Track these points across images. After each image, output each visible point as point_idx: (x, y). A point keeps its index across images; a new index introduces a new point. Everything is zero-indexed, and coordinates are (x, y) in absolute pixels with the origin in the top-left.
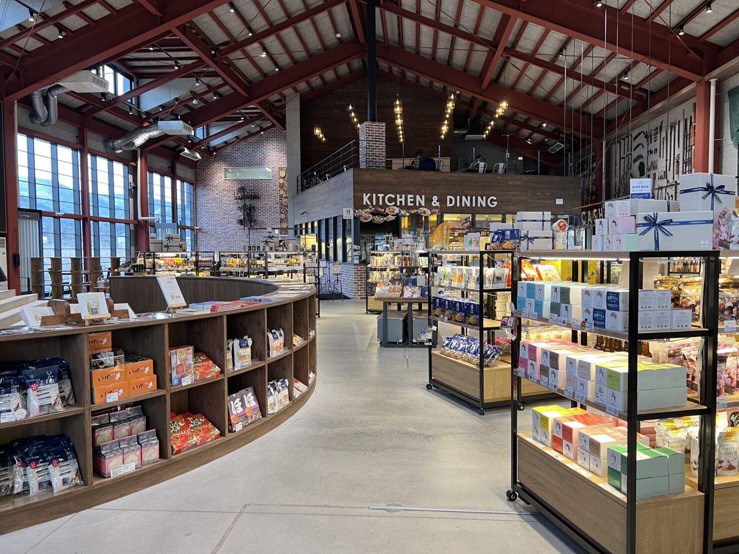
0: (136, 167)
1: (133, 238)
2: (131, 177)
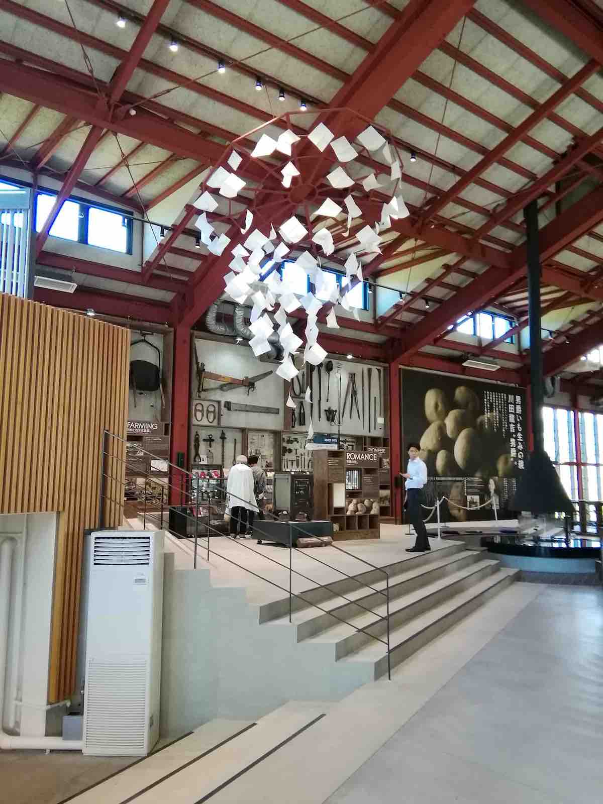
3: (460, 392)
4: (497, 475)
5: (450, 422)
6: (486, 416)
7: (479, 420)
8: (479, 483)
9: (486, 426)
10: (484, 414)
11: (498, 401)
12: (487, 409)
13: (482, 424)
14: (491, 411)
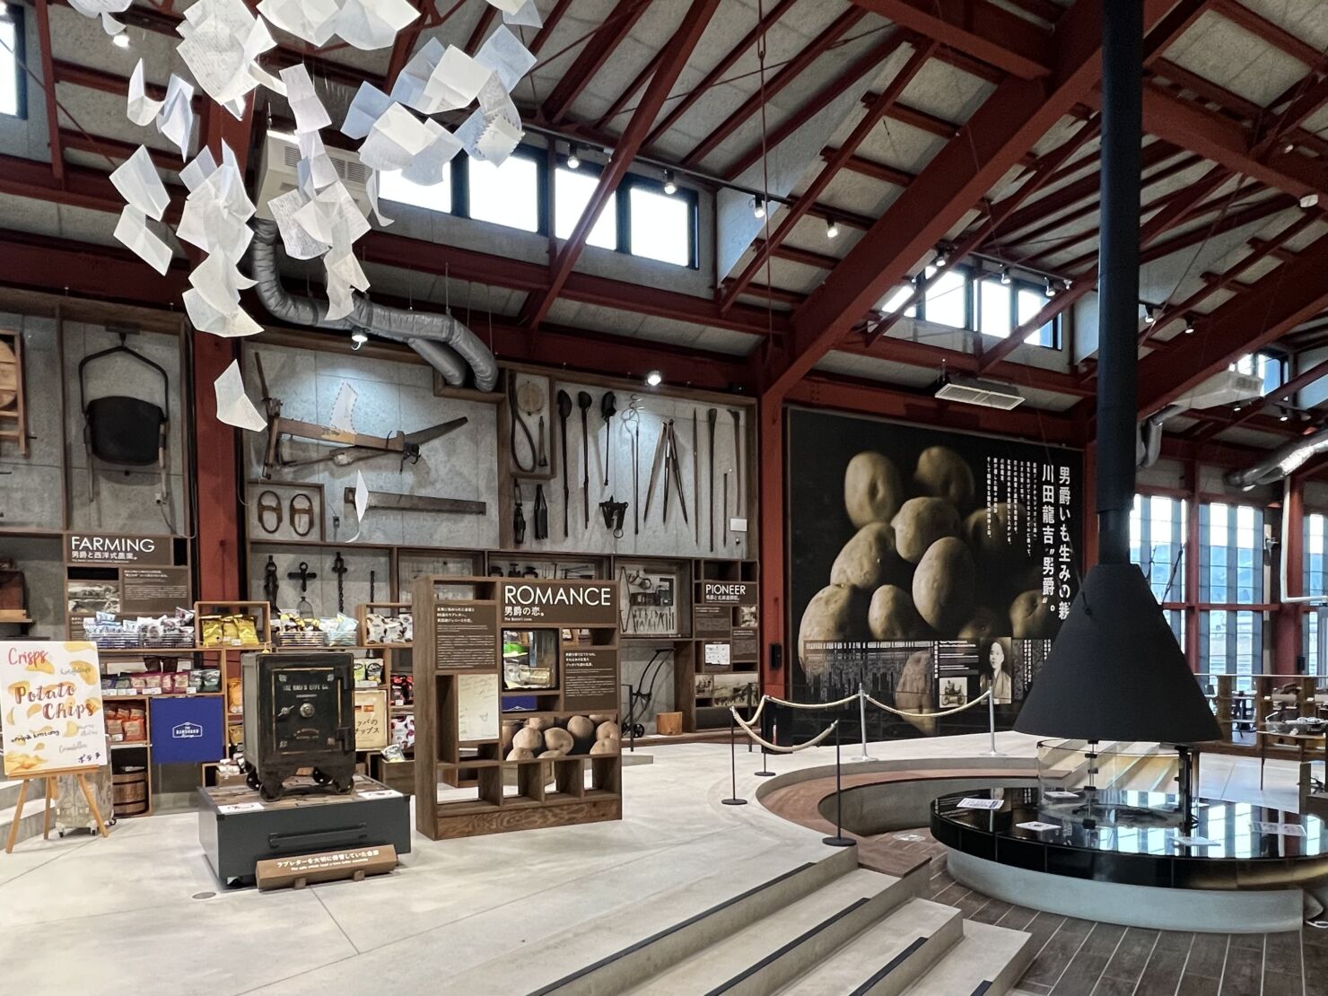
0: (1281, 510)
1: (1267, 636)
2: (1268, 529)
3: (930, 458)
4: (1010, 633)
5: (903, 526)
6: (989, 510)
7: (973, 518)
8: (969, 652)
9: (989, 533)
10: (986, 507)
11: (1019, 477)
12: (993, 497)
13: (980, 526)
14: (1002, 499)
